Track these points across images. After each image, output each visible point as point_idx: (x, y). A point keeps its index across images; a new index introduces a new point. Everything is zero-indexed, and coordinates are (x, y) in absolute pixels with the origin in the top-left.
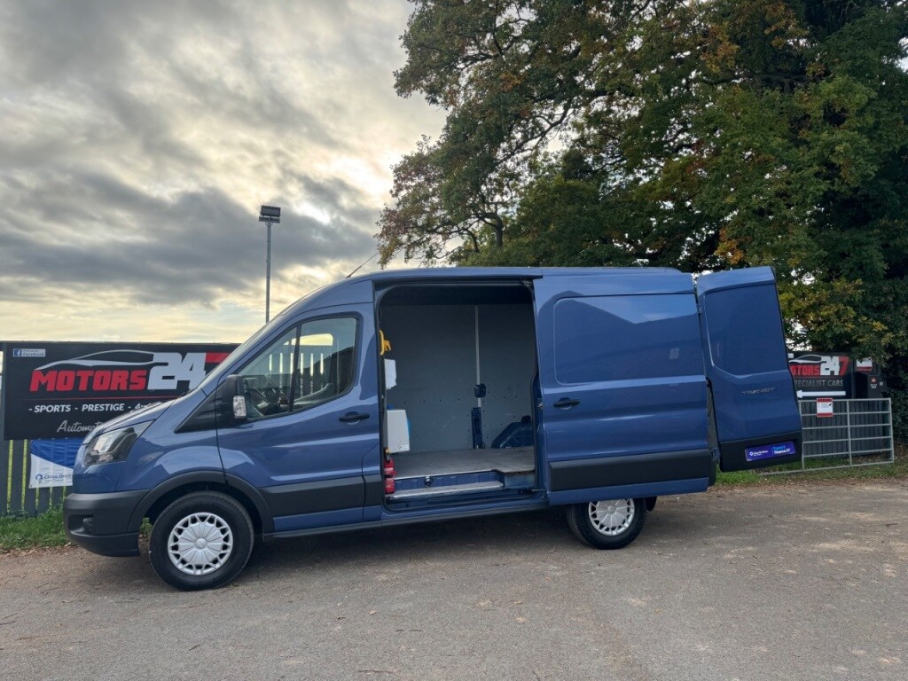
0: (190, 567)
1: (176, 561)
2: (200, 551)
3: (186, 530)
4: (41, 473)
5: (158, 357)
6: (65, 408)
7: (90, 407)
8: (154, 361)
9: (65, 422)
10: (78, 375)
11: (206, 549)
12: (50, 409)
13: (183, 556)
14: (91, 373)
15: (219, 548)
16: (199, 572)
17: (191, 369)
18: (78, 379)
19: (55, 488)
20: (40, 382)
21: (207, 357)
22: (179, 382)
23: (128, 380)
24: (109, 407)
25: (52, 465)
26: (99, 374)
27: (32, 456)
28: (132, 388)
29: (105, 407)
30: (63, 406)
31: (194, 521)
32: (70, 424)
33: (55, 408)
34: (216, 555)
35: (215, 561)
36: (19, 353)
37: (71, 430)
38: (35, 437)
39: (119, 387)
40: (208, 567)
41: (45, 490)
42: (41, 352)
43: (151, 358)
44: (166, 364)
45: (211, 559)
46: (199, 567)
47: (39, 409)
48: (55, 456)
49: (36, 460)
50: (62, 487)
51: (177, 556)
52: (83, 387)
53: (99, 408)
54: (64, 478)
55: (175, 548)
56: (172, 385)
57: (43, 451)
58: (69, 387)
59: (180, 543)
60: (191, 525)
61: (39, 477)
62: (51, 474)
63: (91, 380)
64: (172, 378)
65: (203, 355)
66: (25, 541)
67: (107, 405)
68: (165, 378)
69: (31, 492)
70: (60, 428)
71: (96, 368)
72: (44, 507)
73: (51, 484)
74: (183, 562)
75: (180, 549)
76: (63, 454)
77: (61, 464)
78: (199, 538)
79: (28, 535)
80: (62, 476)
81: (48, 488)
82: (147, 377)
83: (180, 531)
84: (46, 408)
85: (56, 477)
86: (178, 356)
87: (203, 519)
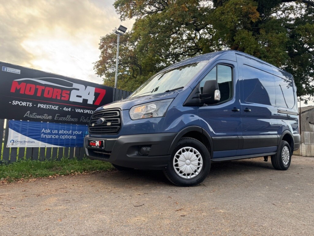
0: (184, 175)
1: (178, 172)
2: (188, 166)
3: (181, 156)
4: (14, 140)
5: (75, 85)
6: (29, 104)
7: (42, 106)
8: (73, 87)
9: (29, 112)
10: (37, 87)
11: (191, 165)
12: (21, 103)
13: (181, 169)
14: (43, 88)
15: (197, 165)
16: (189, 177)
17: (89, 94)
18: (36, 90)
19: (21, 148)
20: (16, 88)
21: (96, 90)
22: (84, 100)
23: (61, 94)
24: (51, 107)
25: (20, 135)
26: (47, 89)
27: (9, 129)
28: (63, 98)
29: (49, 107)
30: (28, 103)
31: (184, 151)
32: (31, 113)
33: (24, 104)
34: (196, 168)
35: (195, 171)
36: (5, 69)
37: (31, 117)
38: (11, 119)
39: (56, 97)
40: (193, 174)
41: (14, 149)
42: (18, 71)
43: (72, 85)
44: (78, 90)
45: (194, 170)
46: (188, 175)
47: (15, 103)
48: (22, 130)
49: (11, 132)
50: (24, 148)
51: (178, 169)
52: (39, 94)
53: (46, 107)
54: (26, 143)
55: (177, 165)
56: (80, 100)
57: (16, 127)
58: (32, 93)
59: (179, 162)
60: (182, 153)
61: (12, 141)
62: (19, 140)
63: (43, 91)
64: (81, 97)
65: (94, 88)
66: (22, 175)
67: (50, 106)
68: (77, 96)
69: (7, 149)
70: (26, 115)
71: (45, 85)
72: (14, 159)
73: (18, 146)
74: (181, 172)
75: (180, 165)
76: (26, 129)
77: (25, 135)
78: (187, 160)
79: (22, 171)
80: (25, 142)
81: (17, 148)
82: (70, 94)
83: (178, 157)
84: (19, 103)
85: (22, 142)
86: (84, 87)
87: (187, 150)
